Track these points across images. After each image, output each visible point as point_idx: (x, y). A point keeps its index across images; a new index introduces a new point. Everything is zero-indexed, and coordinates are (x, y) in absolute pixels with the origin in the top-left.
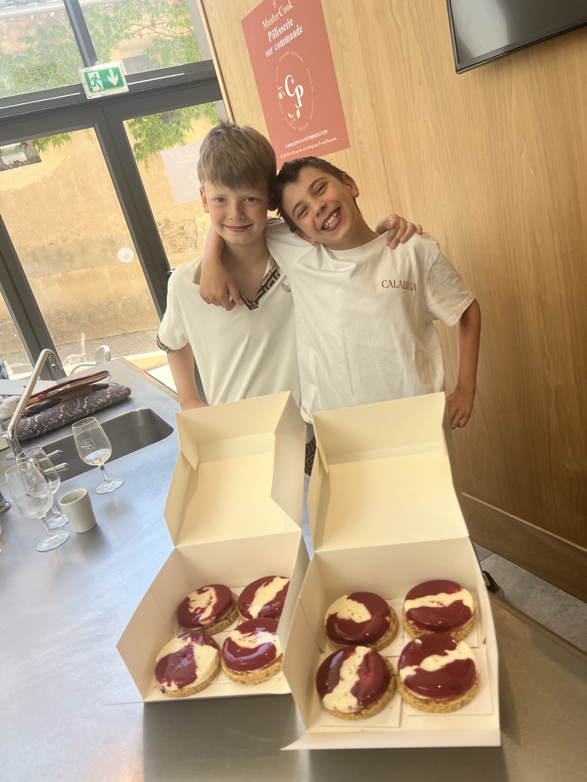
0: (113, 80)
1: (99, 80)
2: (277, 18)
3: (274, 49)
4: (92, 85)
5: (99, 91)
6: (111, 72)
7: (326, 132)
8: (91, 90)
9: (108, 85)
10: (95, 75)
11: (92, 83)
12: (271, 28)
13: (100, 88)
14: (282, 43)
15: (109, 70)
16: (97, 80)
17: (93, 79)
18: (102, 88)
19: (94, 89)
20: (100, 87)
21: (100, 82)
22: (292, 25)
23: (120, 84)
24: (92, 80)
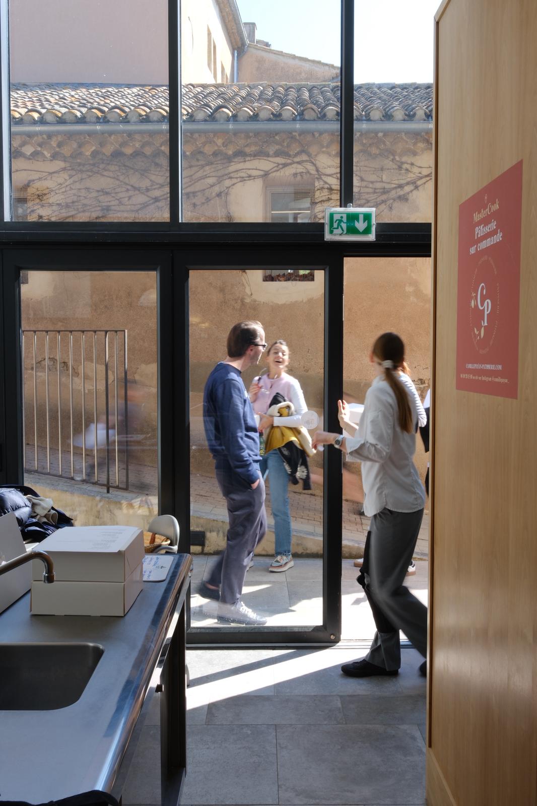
0: (361, 225)
1: (344, 223)
2: (485, 214)
3: (477, 248)
4: (334, 227)
5: (341, 235)
6: (361, 217)
7: (500, 367)
8: (331, 232)
9: (352, 230)
10: (342, 217)
11: (335, 225)
12: (479, 224)
13: (342, 232)
14: (484, 245)
15: (360, 215)
16: (342, 223)
17: (338, 221)
18: (345, 232)
19: (335, 231)
20: (343, 230)
21: (344, 226)
22: (495, 228)
23: (367, 231)
24: (335, 222)
